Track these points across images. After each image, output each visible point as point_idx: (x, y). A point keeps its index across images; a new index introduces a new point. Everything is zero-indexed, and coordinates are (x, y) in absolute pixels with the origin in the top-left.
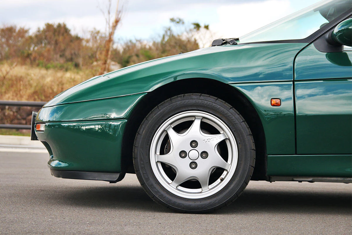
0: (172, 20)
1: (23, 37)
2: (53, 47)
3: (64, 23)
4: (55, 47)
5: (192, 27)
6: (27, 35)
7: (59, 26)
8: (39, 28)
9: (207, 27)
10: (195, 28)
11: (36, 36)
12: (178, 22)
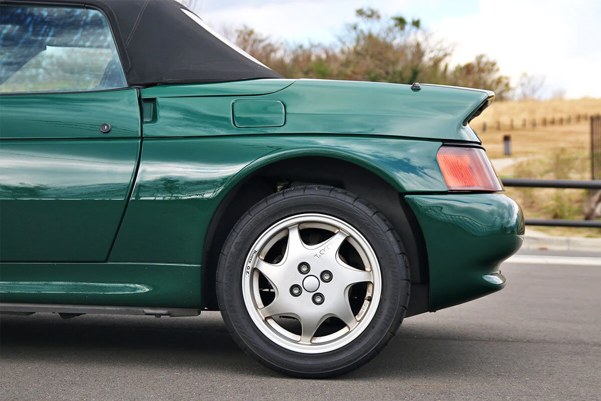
0: (360, 12)
5: (392, 23)
9: (416, 24)
10: (396, 25)
12: (370, 16)
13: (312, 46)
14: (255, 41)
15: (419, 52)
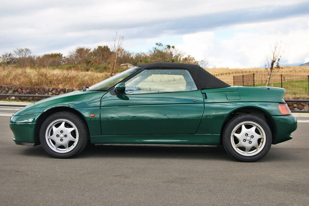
0: (157, 44)
1: (87, 53)
2: (101, 57)
3: (106, 46)
4: (102, 58)
5: (166, 47)
6: (89, 52)
7: (105, 47)
8: (95, 49)
9: (173, 47)
10: (168, 47)
11: (94, 52)
12: (160, 45)
13: (142, 53)
14: (124, 52)
15: (171, 54)
